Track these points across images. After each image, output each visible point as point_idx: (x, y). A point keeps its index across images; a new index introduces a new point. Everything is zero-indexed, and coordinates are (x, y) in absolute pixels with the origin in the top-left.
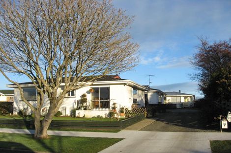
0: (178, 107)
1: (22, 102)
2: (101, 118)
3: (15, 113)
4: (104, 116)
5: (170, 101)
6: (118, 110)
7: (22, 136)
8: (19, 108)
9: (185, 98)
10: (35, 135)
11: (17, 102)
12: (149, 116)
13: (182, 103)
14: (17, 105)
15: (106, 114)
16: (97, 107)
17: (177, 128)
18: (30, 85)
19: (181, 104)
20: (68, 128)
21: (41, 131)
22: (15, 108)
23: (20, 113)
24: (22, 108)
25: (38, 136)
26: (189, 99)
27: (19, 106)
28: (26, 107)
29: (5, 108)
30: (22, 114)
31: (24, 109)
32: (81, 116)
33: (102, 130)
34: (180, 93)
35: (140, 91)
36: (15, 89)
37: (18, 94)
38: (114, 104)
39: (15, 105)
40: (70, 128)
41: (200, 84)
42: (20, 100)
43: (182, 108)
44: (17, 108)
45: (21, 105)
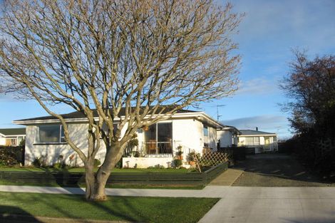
0: (257, 151)
1: (37, 146)
2: (162, 168)
3: (29, 163)
4: (166, 166)
5: (244, 144)
6: (184, 156)
7: (62, 198)
8: (33, 155)
9: (266, 138)
10: (87, 196)
11: (30, 147)
12: (232, 164)
13: (262, 146)
14: (31, 151)
15: (168, 163)
16: (153, 152)
17: (285, 181)
18: (50, 121)
19: (261, 148)
20: (123, 184)
21: (96, 190)
22: (28, 155)
23: (36, 162)
24: (38, 155)
25: (92, 197)
26: (271, 141)
27: (34, 152)
28: (44, 153)
29: (12, 155)
30: (39, 165)
31: (42, 156)
32: (131, 165)
33: (178, 186)
34: (257, 132)
35: (211, 128)
36: (27, 127)
37: (31, 135)
38: (180, 147)
39: (27, 151)
40: (126, 184)
41: (290, 117)
42: (35, 142)
43: (262, 153)
44: (31, 156)
45: (37, 150)
